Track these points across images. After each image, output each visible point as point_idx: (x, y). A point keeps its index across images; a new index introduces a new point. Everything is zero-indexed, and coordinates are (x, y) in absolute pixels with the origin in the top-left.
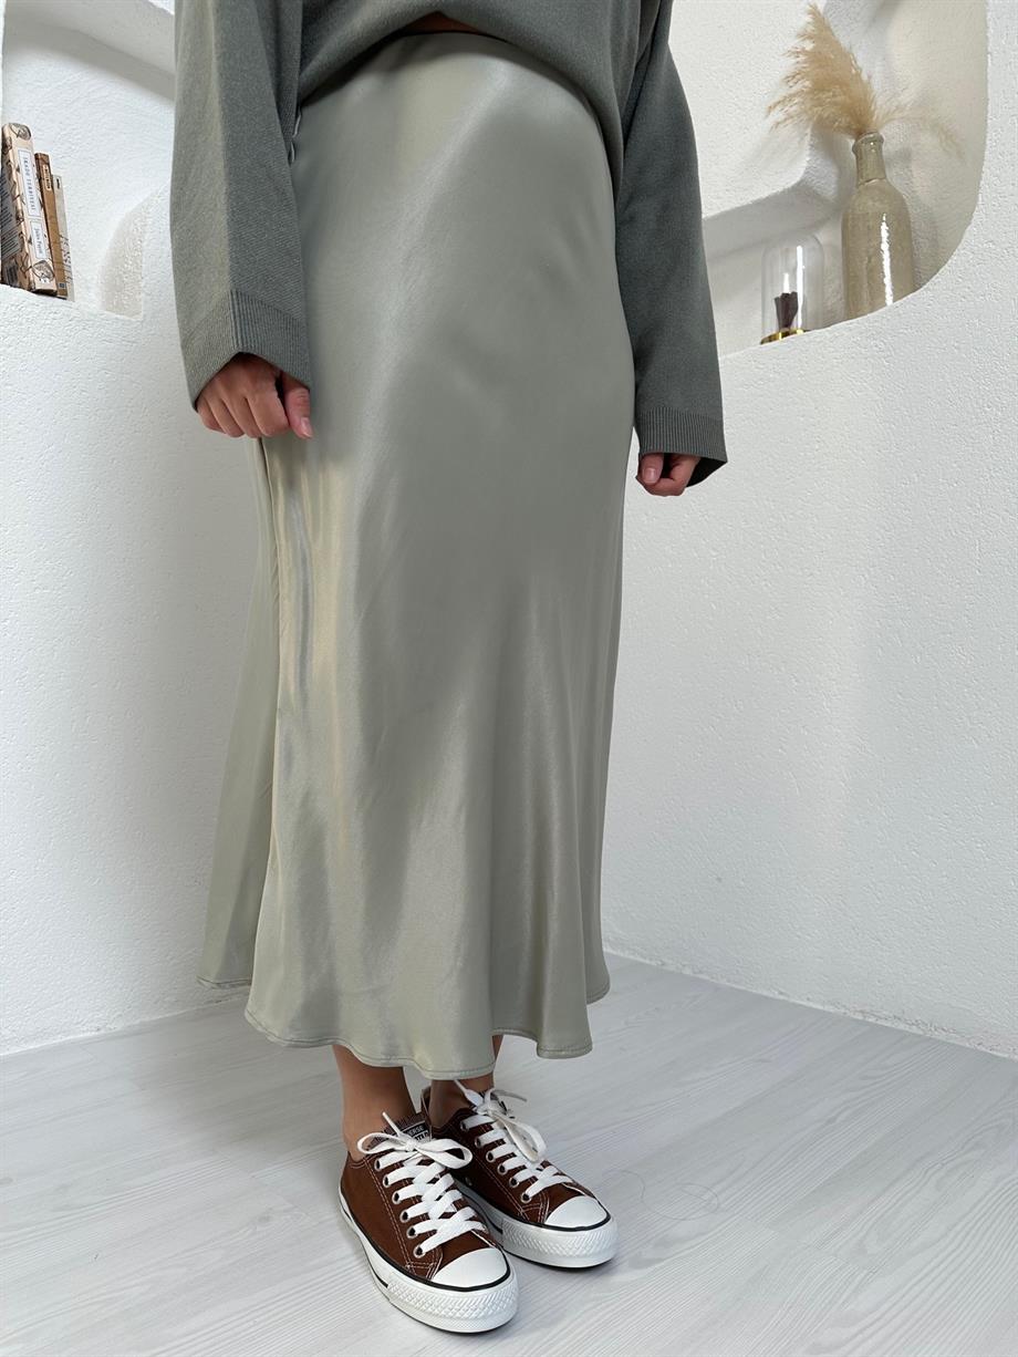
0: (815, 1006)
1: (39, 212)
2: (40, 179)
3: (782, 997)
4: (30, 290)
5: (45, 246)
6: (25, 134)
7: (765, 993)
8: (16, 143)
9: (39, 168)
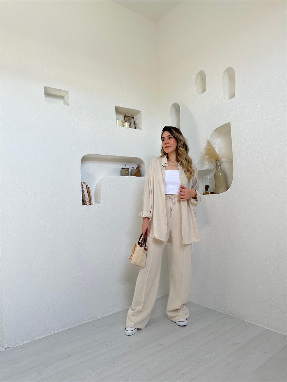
0: (218, 311)
1: (87, 194)
2: (87, 188)
3: (213, 309)
4: (86, 205)
5: (88, 198)
6: (85, 183)
7: (211, 308)
8: (84, 185)
9: (87, 187)
